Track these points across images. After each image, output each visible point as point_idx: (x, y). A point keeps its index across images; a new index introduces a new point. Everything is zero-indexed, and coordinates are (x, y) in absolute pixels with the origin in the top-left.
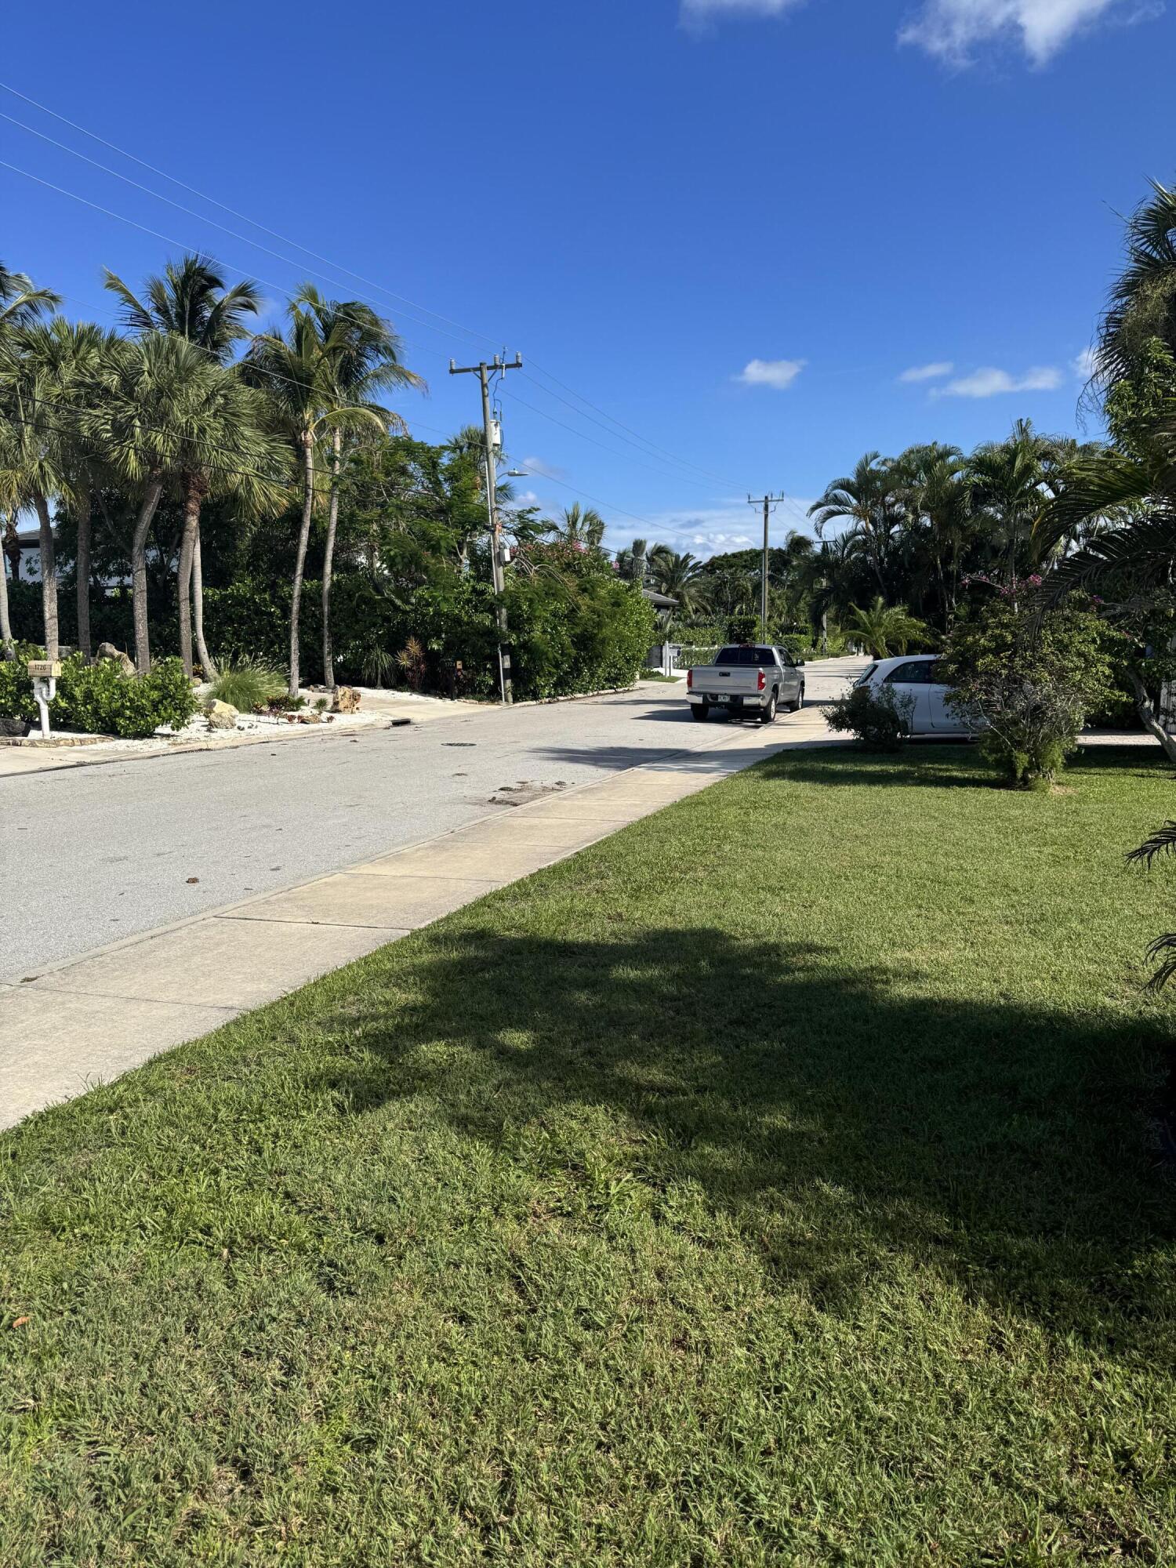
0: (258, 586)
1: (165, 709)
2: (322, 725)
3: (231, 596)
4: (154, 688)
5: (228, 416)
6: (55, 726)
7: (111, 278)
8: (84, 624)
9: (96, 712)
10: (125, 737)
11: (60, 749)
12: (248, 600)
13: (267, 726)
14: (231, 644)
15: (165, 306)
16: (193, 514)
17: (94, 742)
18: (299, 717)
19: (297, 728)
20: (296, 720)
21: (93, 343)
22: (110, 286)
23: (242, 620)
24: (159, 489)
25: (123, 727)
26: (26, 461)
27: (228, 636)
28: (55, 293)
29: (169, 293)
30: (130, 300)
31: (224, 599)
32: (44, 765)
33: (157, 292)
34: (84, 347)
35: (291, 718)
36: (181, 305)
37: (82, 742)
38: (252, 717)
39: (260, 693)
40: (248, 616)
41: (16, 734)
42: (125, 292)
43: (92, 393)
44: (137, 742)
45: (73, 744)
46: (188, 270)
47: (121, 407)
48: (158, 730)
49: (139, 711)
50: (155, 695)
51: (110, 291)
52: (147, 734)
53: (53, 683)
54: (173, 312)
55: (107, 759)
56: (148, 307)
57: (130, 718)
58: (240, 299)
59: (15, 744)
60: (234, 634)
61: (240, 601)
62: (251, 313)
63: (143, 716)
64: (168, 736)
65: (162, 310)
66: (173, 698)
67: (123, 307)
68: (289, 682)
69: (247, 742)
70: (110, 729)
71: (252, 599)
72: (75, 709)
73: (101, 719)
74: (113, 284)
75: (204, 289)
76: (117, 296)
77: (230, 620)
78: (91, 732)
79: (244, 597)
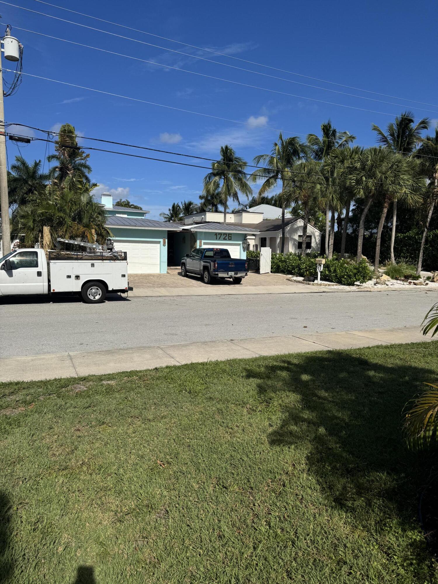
0: (418, 232)
1: (358, 276)
2: (422, 286)
3: (407, 236)
4: (356, 269)
5: (396, 172)
6: (321, 279)
7: (375, 127)
8: (343, 246)
9: (336, 276)
10: (344, 285)
11: (322, 287)
12: (413, 238)
13: (398, 285)
14: (405, 254)
15: (394, 133)
16: (386, 207)
17: (333, 285)
18: (414, 282)
19: (412, 286)
20: (412, 284)
21: (357, 153)
22: (374, 129)
23: (410, 245)
24: (371, 200)
25: (343, 281)
26: (328, 195)
27: (404, 251)
28: (354, 136)
29: (395, 127)
30: (381, 133)
31: (404, 237)
32: (313, 291)
33: (391, 128)
34: (354, 154)
35: (410, 283)
36: (399, 132)
37: (329, 285)
38: (395, 281)
39: (402, 272)
40: (413, 244)
41: (310, 281)
42: (379, 130)
43: (352, 170)
44: (348, 287)
45: (326, 286)
46: (402, 118)
47: (359, 173)
48: (356, 283)
49: (349, 276)
50: (355, 271)
51: (374, 131)
52: (352, 284)
53: (322, 266)
54: (396, 135)
55: (333, 291)
56: (386, 134)
57: (346, 278)
58: (422, 125)
59: (309, 284)
60: (407, 250)
61: (410, 238)
62: (426, 130)
63: (350, 278)
64: (359, 285)
65: (392, 135)
66: (361, 272)
67: (378, 136)
68: (417, 269)
69: (387, 290)
70: (340, 282)
71: (415, 237)
72: (330, 274)
73: (338, 278)
74: (375, 129)
75: (408, 124)
76: (376, 132)
77: (405, 245)
78: (334, 282)
79: (412, 237)
